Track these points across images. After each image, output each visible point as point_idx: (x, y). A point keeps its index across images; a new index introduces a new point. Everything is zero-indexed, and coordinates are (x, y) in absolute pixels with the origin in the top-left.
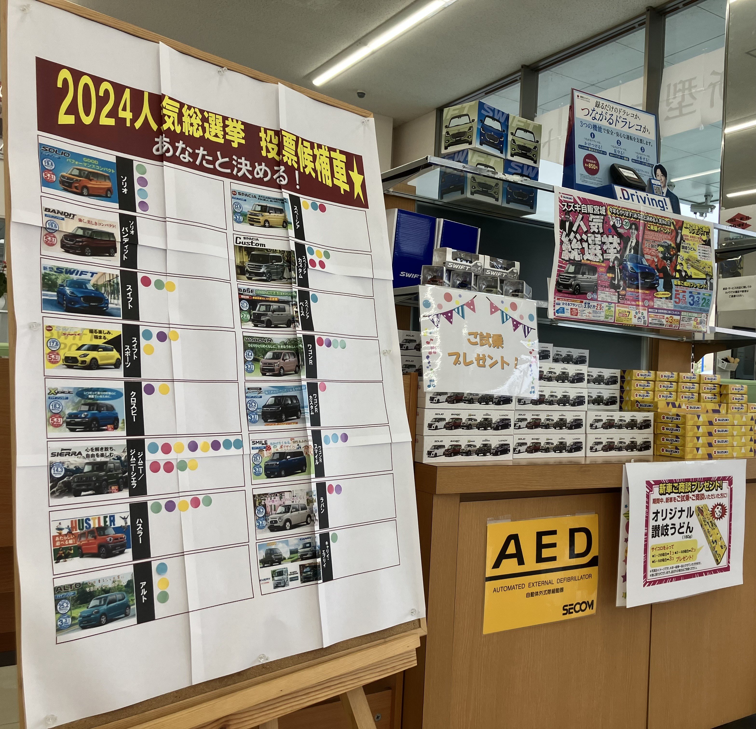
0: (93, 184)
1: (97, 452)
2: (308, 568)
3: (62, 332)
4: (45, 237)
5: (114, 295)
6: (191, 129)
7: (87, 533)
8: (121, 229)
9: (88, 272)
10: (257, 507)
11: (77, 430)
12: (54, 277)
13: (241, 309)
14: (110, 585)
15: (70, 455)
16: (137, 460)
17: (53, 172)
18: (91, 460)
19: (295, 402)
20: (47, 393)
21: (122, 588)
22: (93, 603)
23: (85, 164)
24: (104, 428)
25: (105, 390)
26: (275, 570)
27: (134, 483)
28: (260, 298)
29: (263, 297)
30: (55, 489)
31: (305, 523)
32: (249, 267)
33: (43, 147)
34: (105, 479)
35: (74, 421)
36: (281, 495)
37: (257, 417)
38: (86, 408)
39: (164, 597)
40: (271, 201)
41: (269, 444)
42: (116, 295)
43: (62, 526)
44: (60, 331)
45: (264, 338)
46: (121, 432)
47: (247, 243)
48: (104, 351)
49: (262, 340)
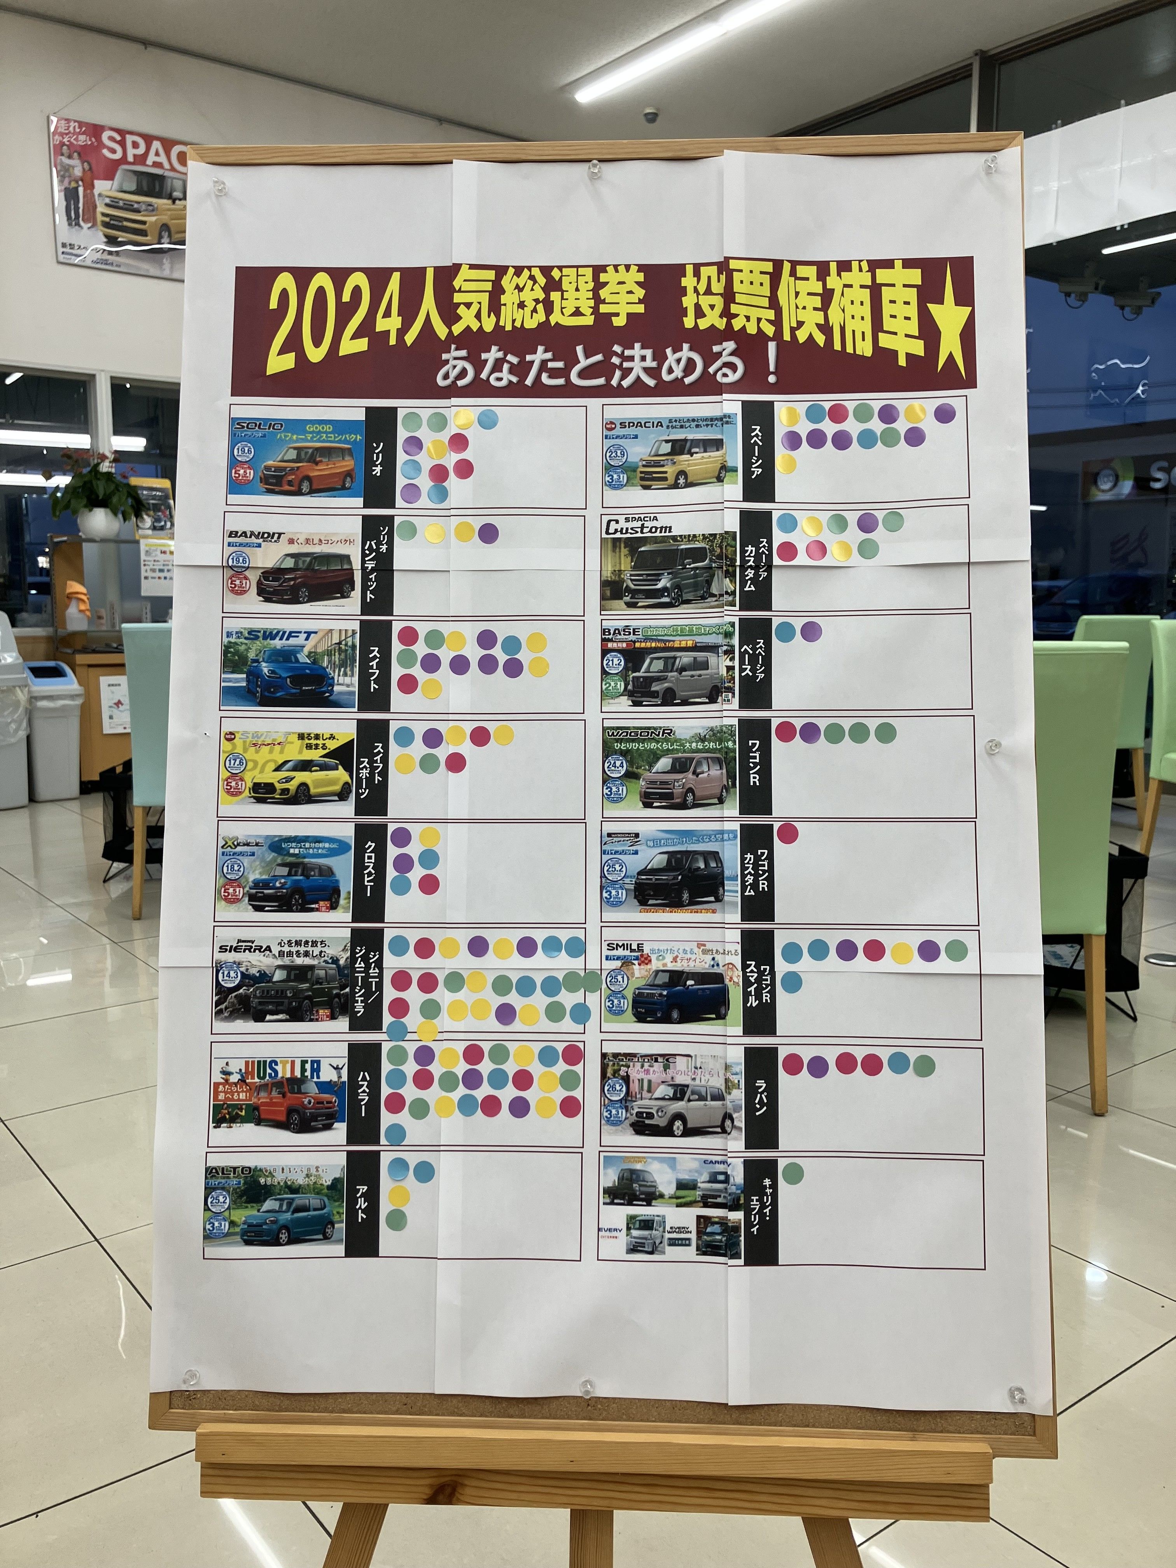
0: (324, 469)
1: (299, 948)
2: (716, 1226)
3: (251, 741)
4: (230, 581)
5: (346, 668)
6: (518, 315)
7: (270, 1086)
8: (364, 545)
9: (300, 632)
10: (609, 1078)
11: (267, 909)
12: (243, 648)
13: (604, 672)
14: (301, 1180)
15: (252, 950)
16: (368, 967)
17: (250, 464)
18: (287, 961)
19: (715, 866)
20: (220, 845)
21: (322, 1190)
22: (269, 1204)
23: (309, 436)
24: (313, 906)
25: (318, 839)
26: (636, 1216)
27: (360, 1008)
28: (653, 645)
29: (659, 641)
30: (223, 1006)
31: (719, 1130)
32: (632, 580)
33: (238, 424)
34: (309, 996)
35: (263, 893)
36: (667, 1060)
37: (623, 894)
38: (285, 871)
39: (398, 1220)
40: (697, 426)
41: (646, 950)
42: (348, 669)
43: (230, 1069)
44: (248, 740)
45: (655, 729)
46: (344, 915)
47: (632, 529)
48: (321, 770)
49: (650, 733)
